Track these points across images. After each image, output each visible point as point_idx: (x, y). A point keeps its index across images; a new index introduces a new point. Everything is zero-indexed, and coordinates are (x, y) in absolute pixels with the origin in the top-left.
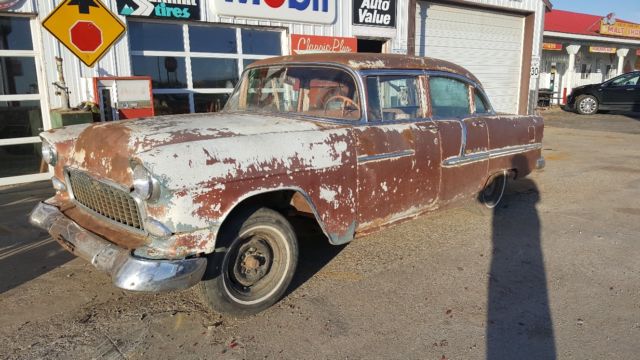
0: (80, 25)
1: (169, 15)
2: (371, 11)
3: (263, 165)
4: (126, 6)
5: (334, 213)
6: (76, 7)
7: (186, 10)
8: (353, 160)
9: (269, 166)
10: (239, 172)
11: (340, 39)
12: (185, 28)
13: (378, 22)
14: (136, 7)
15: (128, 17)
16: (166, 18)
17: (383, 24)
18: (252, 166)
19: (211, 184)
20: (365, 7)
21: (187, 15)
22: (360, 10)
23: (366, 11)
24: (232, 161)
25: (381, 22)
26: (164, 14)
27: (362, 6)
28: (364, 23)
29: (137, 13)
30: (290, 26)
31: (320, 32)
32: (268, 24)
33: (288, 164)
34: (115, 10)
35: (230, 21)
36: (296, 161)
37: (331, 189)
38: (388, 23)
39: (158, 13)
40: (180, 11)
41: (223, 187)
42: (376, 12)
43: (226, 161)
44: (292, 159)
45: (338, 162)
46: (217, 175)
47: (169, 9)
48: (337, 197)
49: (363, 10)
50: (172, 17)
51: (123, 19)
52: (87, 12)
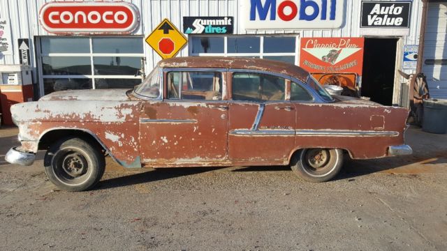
0: (164, 40)
1: (213, 32)
2: (382, 16)
3: (65, 116)
4: (189, 29)
5: (119, 149)
6: (162, 31)
7: (224, 28)
8: (136, 120)
9: (70, 116)
10: (51, 117)
11: (346, 39)
12: (226, 38)
13: (388, 24)
14: (194, 28)
15: (189, 34)
16: (212, 34)
17: (394, 26)
18: (59, 115)
19: (35, 121)
20: (375, 14)
21: (224, 31)
22: (369, 17)
23: (375, 16)
24: (48, 112)
25: (392, 24)
26: (210, 32)
27: (372, 13)
28: (373, 25)
29: (194, 32)
30: (301, 32)
31: (327, 34)
32: (283, 32)
33: (82, 117)
34: (182, 31)
35: (254, 33)
36: (88, 116)
37: (114, 134)
38: (400, 24)
39: (206, 31)
40: (220, 29)
41: (41, 123)
42: (386, 16)
43: (45, 111)
44: (86, 114)
45: (123, 120)
46: (39, 117)
47: (214, 29)
48: (121, 139)
49: (372, 16)
50: (215, 33)
51: (186, 36)
52: (168, 33)
